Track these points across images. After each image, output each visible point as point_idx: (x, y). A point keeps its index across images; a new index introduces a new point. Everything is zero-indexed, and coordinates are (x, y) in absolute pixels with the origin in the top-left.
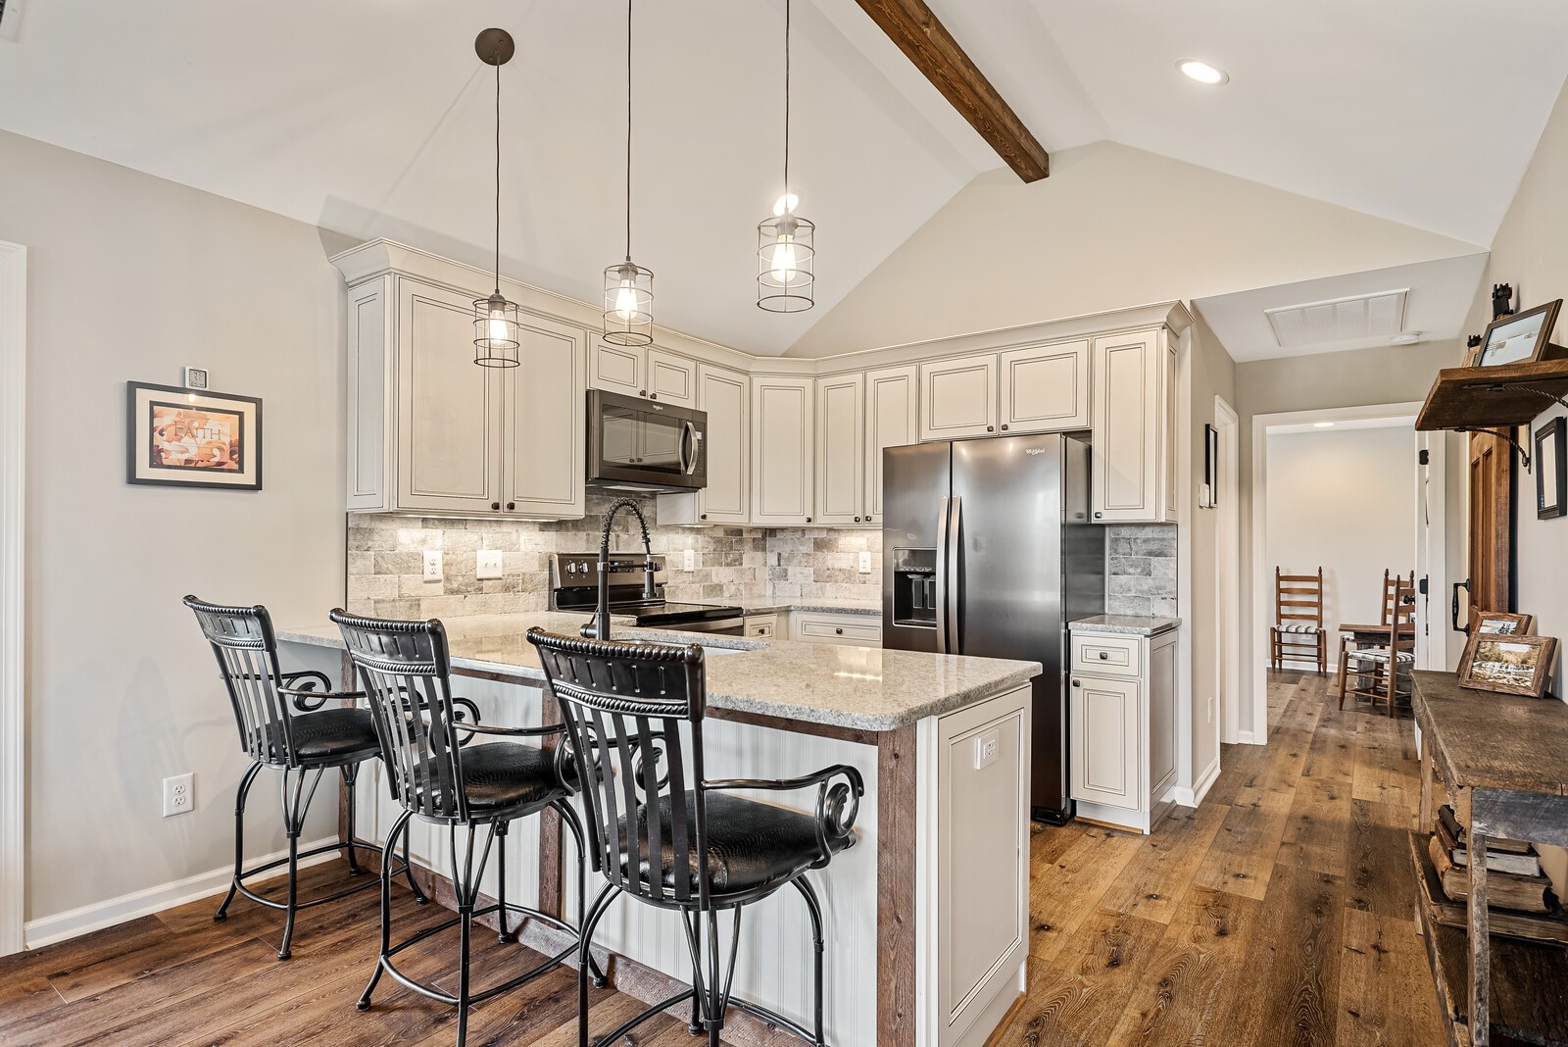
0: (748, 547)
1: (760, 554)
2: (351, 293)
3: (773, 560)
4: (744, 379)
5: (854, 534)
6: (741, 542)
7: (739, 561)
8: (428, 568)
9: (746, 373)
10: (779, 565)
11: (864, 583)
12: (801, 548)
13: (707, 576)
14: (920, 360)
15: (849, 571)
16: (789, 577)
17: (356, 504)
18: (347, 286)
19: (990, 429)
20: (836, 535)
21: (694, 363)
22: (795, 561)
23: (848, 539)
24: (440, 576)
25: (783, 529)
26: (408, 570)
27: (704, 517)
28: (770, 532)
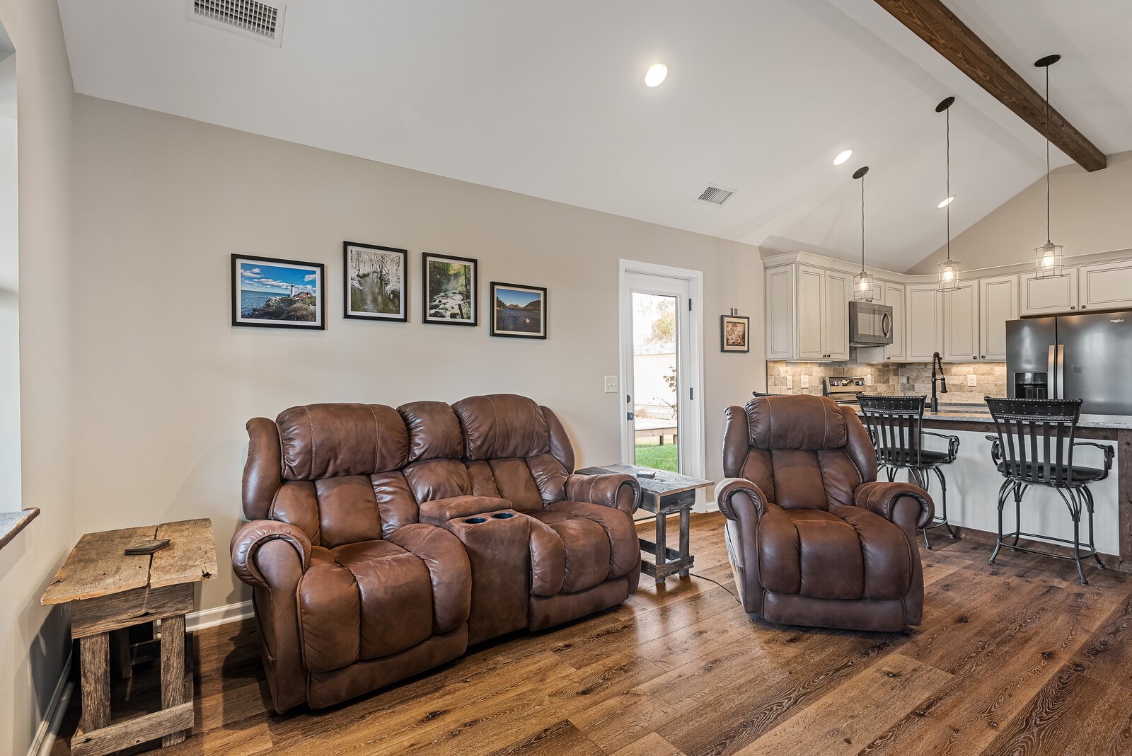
0: (891, 373)
1: (896, 377)
2: (768, 271)
3: (904, 380)
4: (902, 287)
5: (963, 366)
6: (888, 371)
7: (887, 381)
8: (788, 383)
9: (903, 284)
10: (908, 383)
11: (972, 391)
12: (924, 374)
13: (876, 388)
14: (1020, 272)
15: (960, 385)
16: (915, 389)
17: (771, 357)
18: (766, 268)
19: (1073, 308)
20: (950, 366)
21: (883, 283)
22: (920, 381)
23: (959, 368)
24: (791, 387)
25: (910, 364)
26: (782, 384)
27: (889, 358)
28: (902, 366)
